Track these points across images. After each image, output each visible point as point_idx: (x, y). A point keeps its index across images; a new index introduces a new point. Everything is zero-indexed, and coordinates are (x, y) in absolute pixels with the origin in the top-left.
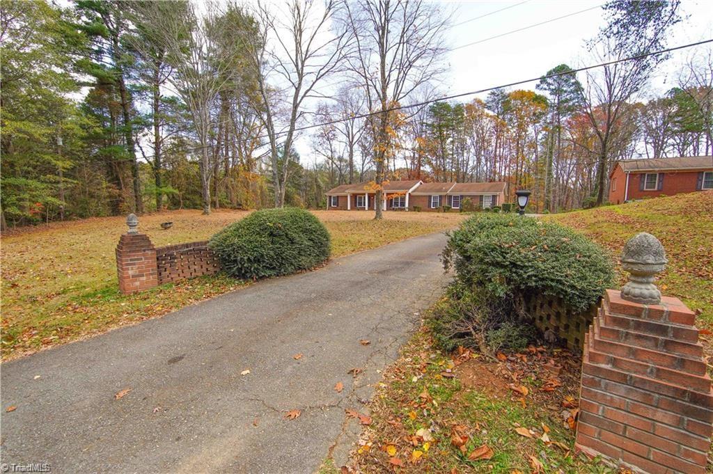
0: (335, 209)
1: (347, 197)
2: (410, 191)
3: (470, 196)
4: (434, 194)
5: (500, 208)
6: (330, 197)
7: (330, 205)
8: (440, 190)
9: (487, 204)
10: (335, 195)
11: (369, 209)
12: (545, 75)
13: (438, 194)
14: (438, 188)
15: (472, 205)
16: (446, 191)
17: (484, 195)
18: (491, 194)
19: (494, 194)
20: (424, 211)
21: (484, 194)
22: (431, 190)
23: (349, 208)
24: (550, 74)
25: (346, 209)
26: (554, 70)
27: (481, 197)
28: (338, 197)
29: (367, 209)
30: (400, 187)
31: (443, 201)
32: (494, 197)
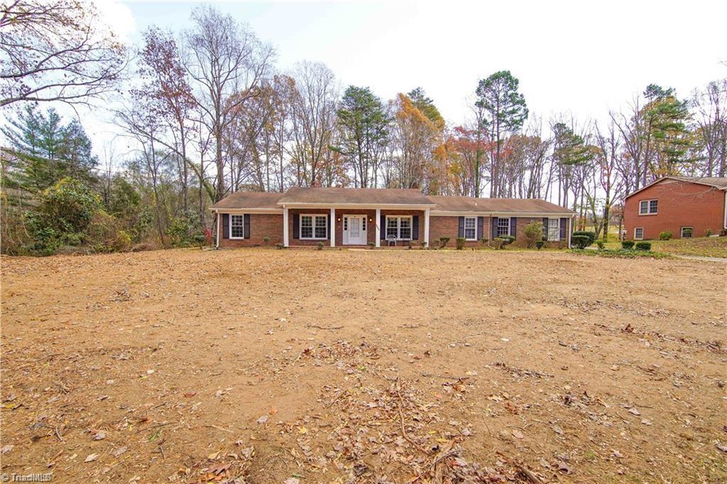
0: (240, 245)
3: (526, 219)
4: (469, 215)
7: (225, 236)
10: (241, 212)
13: (475, 215)
17: (549, 217)
18: (559, 216)
19: (565, 215)
21: (549, 215)
23: (285, 244)
25: (282, 247)
27: (544, 220)
29: (333, 244)
31: (485, 226)
32: (564, 221)
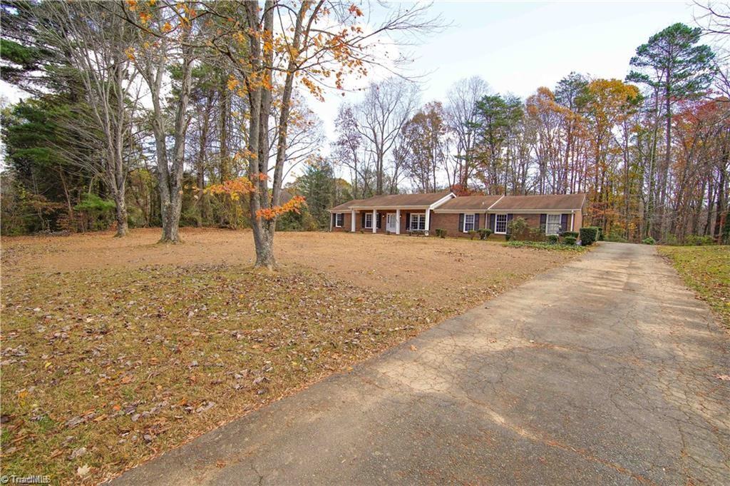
0: (339, 230)
1: (351, 214)
2: (433, 207)
3: (522, 215)
4: (467, 212)
5: (576, 235)
6: (334, 215)
8: (477, 206)
9: (553, 228)
10: (340, 212)
11: (377, 232)
12: (646, 42)
13: (472, 212)
14: (475, 203)
15: (526, 230)
16: (486, 207)
18: (559, 212)
19: (566, 211)
20: (452, 236)
21: (548, 212)
22: (464, 206)
23: (353, 230)
24: (654, 40)
25: (349, 231)
26: (661, 34)
27: (543, 216)
28: (343, 214)
29: (374, 231)
30: (420, 201)
31: (481, 221)
32: (566, 217)
